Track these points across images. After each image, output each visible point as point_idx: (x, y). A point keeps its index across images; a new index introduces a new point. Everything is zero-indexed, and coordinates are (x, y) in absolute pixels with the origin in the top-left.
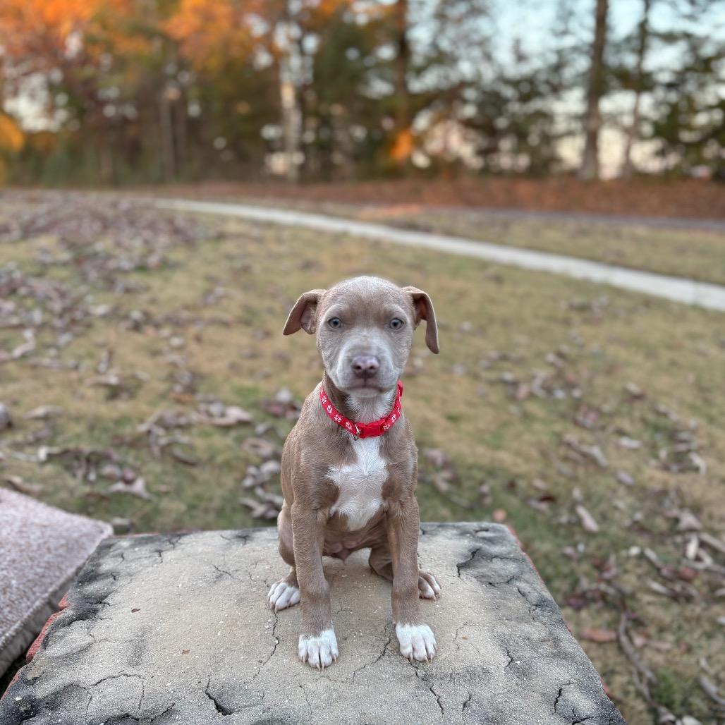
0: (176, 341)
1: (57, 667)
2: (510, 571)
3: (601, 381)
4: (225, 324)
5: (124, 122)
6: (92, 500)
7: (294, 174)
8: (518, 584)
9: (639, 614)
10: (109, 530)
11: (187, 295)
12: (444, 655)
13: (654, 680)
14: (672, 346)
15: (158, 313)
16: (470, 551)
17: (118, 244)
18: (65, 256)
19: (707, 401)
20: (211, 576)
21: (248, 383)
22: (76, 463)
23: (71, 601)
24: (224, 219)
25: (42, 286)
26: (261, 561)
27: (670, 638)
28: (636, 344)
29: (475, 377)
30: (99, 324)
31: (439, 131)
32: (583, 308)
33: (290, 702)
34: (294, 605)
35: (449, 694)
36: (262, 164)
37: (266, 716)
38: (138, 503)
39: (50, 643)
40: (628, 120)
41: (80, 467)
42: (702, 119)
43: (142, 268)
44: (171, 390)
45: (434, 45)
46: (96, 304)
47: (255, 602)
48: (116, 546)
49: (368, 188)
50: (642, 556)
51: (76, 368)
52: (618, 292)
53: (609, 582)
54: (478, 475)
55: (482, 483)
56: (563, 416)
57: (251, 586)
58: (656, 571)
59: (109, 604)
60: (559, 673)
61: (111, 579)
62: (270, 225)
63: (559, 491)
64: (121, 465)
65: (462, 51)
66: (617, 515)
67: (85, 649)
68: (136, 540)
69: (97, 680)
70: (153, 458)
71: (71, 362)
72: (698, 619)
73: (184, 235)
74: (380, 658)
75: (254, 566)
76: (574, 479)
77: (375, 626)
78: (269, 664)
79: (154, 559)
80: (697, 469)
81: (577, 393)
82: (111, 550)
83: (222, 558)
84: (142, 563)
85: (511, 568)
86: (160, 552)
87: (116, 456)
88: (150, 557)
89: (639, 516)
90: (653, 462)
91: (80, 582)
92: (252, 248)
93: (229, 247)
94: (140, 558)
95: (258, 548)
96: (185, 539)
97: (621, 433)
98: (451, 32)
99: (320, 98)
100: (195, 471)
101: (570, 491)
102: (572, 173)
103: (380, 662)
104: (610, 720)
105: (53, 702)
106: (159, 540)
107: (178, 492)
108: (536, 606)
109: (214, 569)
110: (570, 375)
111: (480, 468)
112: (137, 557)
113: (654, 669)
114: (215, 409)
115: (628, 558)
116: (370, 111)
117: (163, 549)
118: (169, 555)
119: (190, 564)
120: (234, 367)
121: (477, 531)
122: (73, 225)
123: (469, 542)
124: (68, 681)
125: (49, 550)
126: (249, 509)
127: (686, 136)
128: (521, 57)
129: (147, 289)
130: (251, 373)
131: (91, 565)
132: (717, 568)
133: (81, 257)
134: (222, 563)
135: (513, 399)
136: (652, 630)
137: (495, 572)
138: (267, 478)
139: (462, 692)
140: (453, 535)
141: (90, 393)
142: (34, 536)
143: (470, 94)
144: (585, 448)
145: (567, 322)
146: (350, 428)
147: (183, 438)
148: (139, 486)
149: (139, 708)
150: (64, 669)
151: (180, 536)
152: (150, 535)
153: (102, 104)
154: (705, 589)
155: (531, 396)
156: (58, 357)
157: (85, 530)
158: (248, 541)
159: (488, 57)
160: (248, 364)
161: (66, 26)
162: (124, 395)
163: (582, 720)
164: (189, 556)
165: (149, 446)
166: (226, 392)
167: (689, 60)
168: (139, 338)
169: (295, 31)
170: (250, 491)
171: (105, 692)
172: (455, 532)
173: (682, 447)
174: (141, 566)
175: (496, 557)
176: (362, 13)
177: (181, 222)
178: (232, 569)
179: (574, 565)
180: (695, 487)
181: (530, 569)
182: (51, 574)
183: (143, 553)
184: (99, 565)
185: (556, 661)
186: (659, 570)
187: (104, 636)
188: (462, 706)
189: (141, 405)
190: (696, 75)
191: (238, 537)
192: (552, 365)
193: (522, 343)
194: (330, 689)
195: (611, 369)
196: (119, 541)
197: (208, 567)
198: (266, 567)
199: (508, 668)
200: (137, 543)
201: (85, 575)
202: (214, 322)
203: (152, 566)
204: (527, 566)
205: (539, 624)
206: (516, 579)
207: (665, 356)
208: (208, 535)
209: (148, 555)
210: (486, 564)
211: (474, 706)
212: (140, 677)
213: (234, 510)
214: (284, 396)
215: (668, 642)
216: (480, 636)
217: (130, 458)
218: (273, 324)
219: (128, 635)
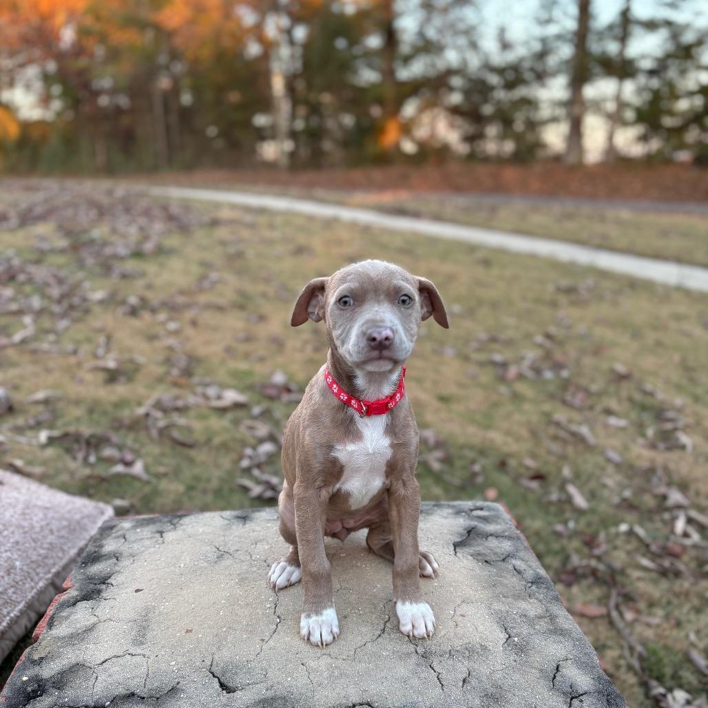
0: (172, 326)
1: (63, 647)
2: (505, 549)
3: (588, 361)
4: (220, 309)
5: (118, 111)
6: (92, 482)
7: (284, 161)
8: (514, 561)
9: (628, 589)
10: (109, 512)
11: (183, 281)
12: (443, 633)
13: (645, 654)
14: (658, 326)
15: (154, 298)
16: (465, 529)
17: (114, 231)
18: (62, 243)
19: (692, 380)
20: (212, 556)
21: (243, 366)
22: (76, 446)
23: (75, 582)
24: (217, 206)
25: (40, 273)
26: (260, 541)
27: (660, 612)
28: (622, 325)
29: (466, 358)
30: (97, 309)
31: (426, 118)
32: (570, 291)
33: (292, 680)
34: (294, 584)
35: (449, 671)
36: (253, 151)
37: (270, 694)
38: (137, 484)
39: (55, 624)
40: (611, 106)
41: (80, 450)
42: (683, 105)
43: (138, 254)
44: (168, 373)
45: (421, 34)
46: (93, 290)
47: (256, 582)
48: (119, 527)
49: (357, 174)
50: (631, 533)
51: (75, 352)
52: (604, 274)
53: (599, 558)
54: (470, 454)
55: (473, 462)
56: (552, 396)
57: (251, 566)
58: (645, 547)
59: (112, 585)
60: (555, 649)
61: (115, 560)
62: (262, 211)
63: (548, 469)
64: (120, 448)
65: (448, 39)
66: (606, 493)
67: (90, 629)
68: (137, 521)
69: (103, 660)
70: (152, 440)
71: (70, 347)
72: (687, 594)
73: (178, 221)
74: (380, 635)
75: (254, 546)
76: (563, 458)
77: (374, 604)
78: (271, 643)
79: (155, 539)
80: (683, 447)
81: (565, 374)
82: (114, 531)
83: (222, 538)
84: (145, 544)
85: (507, 546)
86: (161, 533)
87: (115, 438)
88: (151, 538)
89: (627, 493)
90: (641, 441)
91: (83, 563)
92: (246, 234)
93: (222, 233)
94: (142, 539)
95: (258, 528)
96: (186, 520)
97: (609, 412)
98: (437, 21)
99: (310, 86)
100: (193, 453)
101: (559, 470)
102: (557, 159)
103: (380, 640)
104: (608, 696)
105: (60, 681)
106: (160, 521)
107: (176, 473)
108: (532, 583)
109: (215, 549)
110: (558, 356)
111: (471, 448)
112: (139, 538)
113: (644, 643)
114: (211, 392)
115: (618, 535)
116: (358, 99)
117: (164, 530)
118: (170, 536)
119: (191, 544)
120: (229, 350)
121: (472, 510)
122: (69, 212)
123: (465, 521)
124: (74, 661)
125: (51, 532)
126: (246, 489)
127: (668, 122)
128: (505, 46)
129: (143, 274)
130: (247, 356)
131: (94, 546)
132: (704, 543)
133: (78, 244)
134: (222, 544)
135: (502, 379)
136: (642, 605)
137: (491, 550)
138: (263, 459)
139: (462, 668)
140: (448, 514)
141: (89, 377)
142: (37, 518)
143: (456, 81)
144: (574, 428)
145: (554, 304)
146: (356, 406)
147: (181, 421)
148: (138, 468)
149: (145, 687)
150: (69, 649)
151: (181, 517)
152: (151, 516)
153: (96, 94)
154: (693, 565)
155: (521, 377)
156: (57, 342)
157: (86, 511)
158: (247, 522)
159: (474, 45)
160: (243, 347)
161: (60, 18)
162: (122, 379)
163: (579, 696)
164: (190, 537)
165: (147, 428)
166: (222, 375)
167: (670, 47)
168: (135, 323)
169: (284, 21)
170: (247, 471)
171: (111, 671)
172: (450, 511)
173: (669, 426)
174: (143, 546)
175: (491, 535)
176: (349, 3)
177: (175, 210)
178: (233, 549)
179: (565, 542)
180: (682, 465)
181: (525, 547)
182: (54, 555)
183: (145, 533)
184: (101, 546)
185: (554, 637)
186: (647, 546)
187: (108, 616)
188: (462, 683)
189: (139, 388)
190: (677, 62)
191: (238, 517)
192: (540, 346)
193: (510, 325)
194: (331, 667)
195: (598, 350)
196: (121, 523)
197: (208, 548)
198: (266, 547)
199: (506, 645)
200: (139, 524)
201: (88, 556)
202: (210, 307)
203: (154, 547)
204: (522, 544)
205: (535, 601)
206: (512, 557)
207: (651, 337)
208: (208, 515)
209: (150, 536)
210: (482, 542)
211: (474, 682)
212: (144, 656)
213: (231, 490)
214: (279, 378)
215: (657, 617)
216: (477, 613)
217: (129, 441)
218: (266, 308)
219: (133, 616)
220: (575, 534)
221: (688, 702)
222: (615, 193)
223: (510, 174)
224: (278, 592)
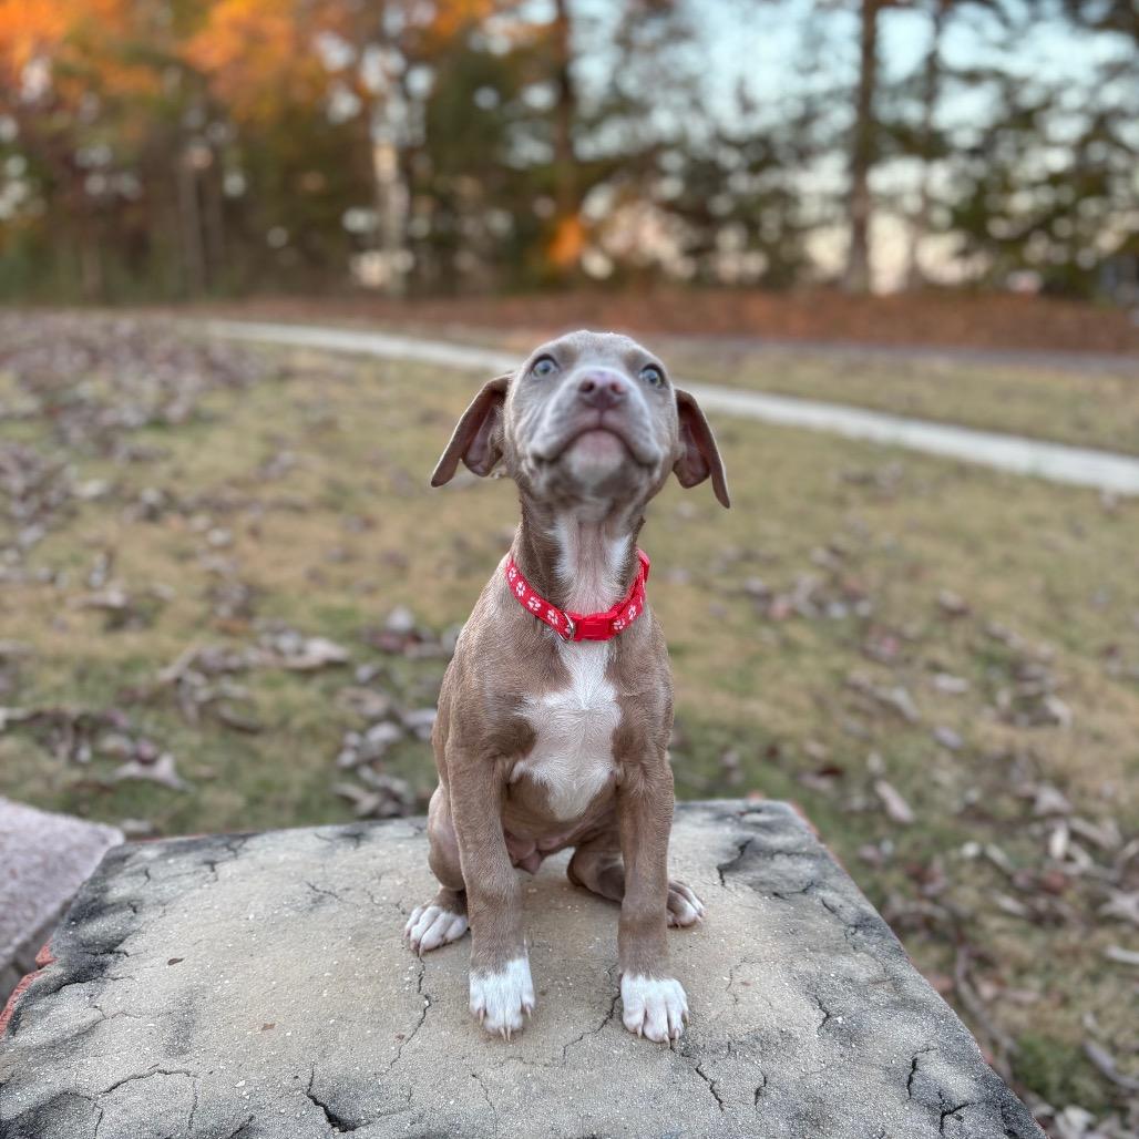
0: (218, 537)
1: (38, 1064)
2: (805, 875)
3: (899, 590)
4: (299, 509)
5: (120, 203)
6: (84, 792)
7: (397, 286)
8: (821, 893)
9: (984, 948)
10: (117, 838)
11: (236, 465)
12: (714, 1014)
13: (1017, 1051)
14: (1004, 534)
15: (187, 493)
16: (735, 843)
17: (117, 386)
18: (27, 403)
19: (1065, 618)
20: (304, 900)
21: (339, 601)
22: (55, 734)
23: (58, 952)
24: (289, 349)
26: (387, 873)
27: (1035, 983)
28: (949, 532)
29: (704, 586)
30: (90, 512)
31: (624, 219)
32: (865, 481)
33: (467, 1105)
35: (729, 1076)
36: (344, 270)
37: (420, 1128)
38: (163, 795)
39: (22, 1024)
40: (912, 203)
41: (62, 739)
42: (1022, 202)
43: (158, 423)
44: (212, 612)
45: (614, 87)
46: (83, 479)
47: (384, 939)
48: (136, 857)
49: (515, 306)
50: (982, 858)
51: (53, 580)
52: (917, 456)
53: (934, 900)
54: (719, 738)
55: (725, 749)
56: (844, 645)
57: (373, 913)
58: (1006, 880)
59: (126, 954)
60: (908, 1034)
61: (130, 912)
62: (363, 358)
63: (846, 759)
64: (133, 735)
65: (658, 95)
66: (939, 796)
67: (87, 1032)
68: (169, 846)
69: (111, 1084)
70: (186, 722)
71: (43, 571)
72: (1075, 953)
73: (227, 374)
74: (605, 1022)
75: (377, 881)
76: (868, 741)
77: (592, 970)
78: (417, 1041)
79: (202, 875)
80: (1055, 721)
81: (864, 609)
82: (127, 864)
83: (321, 870)
84: (183, 883)
85: (807, 869)
86: (212, 864)
87: (124, 720)
88: (195, 873)
89: (974, 795)
90: (989, 712)
91: (73, 920)
92: (337, 391)
93: (299, 390)
94: (179, 875)
95: (382, 852)
96: (254, 843)
97: (936, 668)
98: (640, 65)
99: (438, 167)
100: (257, 743)
101: (863, 760)
102: (832, 285)
103: (607, 1029)
104: (1002, 1107)
105: (35, 1124)
106: (209, 845)
107: (230, 777)
108: (856, 927)
109: (308, 889)
110: (851, 580)
111: (722, 727)
112: (172, 874)
113: (1014, 1033)
114: (287, 642)
115: (962, 862)
116: (514, 187)
117: (218, 860)
118: (227, 869)
119: (267, 881)
120: (316, 577)
121: (742, 814)
122: (40, 356)
123: (732, 830)
124: (58, 1088)
125: (13, 874)
126: (349, 802)
127: (999, 228)
128: (747, 106)
129: (167, 455)
130: (345, 585)
131: (91, 890)
132: (1099, 871)
133: (55, 407)
134: (321, 879)
135: (765, 618)
136: (1006, 972)
137: (781, 875)
138: (377, 751)
139: (751, 1072)
140: (705, 820)
141: (77, 620)
143: (672, 161)
144: (883, 693)
145: (840, 502)
146: (555, 621)
147: (236, 689)
148: (164, 768)
149: (190, 1128)
150: (50, 1068)
151: (245, 837)
152: (193, 838)
153: (82, 173)
154: (1083, 906)
155: (794, 614)
156: (21, 563)
157: (75, 839)
158: (362, 842)
159: (697, 105)
160: (337, 571)
161: (22, 50)
162: (134, 622)
163: (956, 1109)
164: (263, 869)
165: (178, 704)
166: (303, 615)
167: (1001, 111)
168: (156, 533)
169: (394, 61)
170: (351, 772)
171: (126, 1103)
172: (707, 815)
173: (1030, 689)
174: (180, 887)
175: (780, 852)
176: (499, 35)
177: (220, 353)
178: (340, 886)
179: (877, 875)
180: (1056, 749)
181: (837, 870)
182: (18, 913)
183: (183, 866)
184: (105, 890)
185: (902, 1014)
186: (1009, 878)
187: (120, 1008)
188: (754, 1097)
189: (163, 638)
190: (1011, 133)
191: (345, 836)
192: (821, 567)
193: (774, 534)
194: (526, 1078)
195: (914, 572)
196: (139, 850)
197: (297, 886)
198: (398, 883)
199: (823, 1030)
200: (172, 850)
201: (80, 907)
202: (280, 506)
203: (201, 887)
204: (832, 865)
205: (865, 956)
206: (817, 886)
207: (995, 551)
208: (292, 834)
209: (191, 870)
210: (765, 863)
211: (774, 1094)
212: (188, 1074)
213: (325, 804)
214: (401, 620)
215: (1031, 992)
216: (770, 978)
217: (149, 723)
218: (377, 508)
219: (164, 1004)
220: (892, 862)
221: (1090, 1128)
222: (923, 337)
223: (759, 307)
224: (424, 954)
